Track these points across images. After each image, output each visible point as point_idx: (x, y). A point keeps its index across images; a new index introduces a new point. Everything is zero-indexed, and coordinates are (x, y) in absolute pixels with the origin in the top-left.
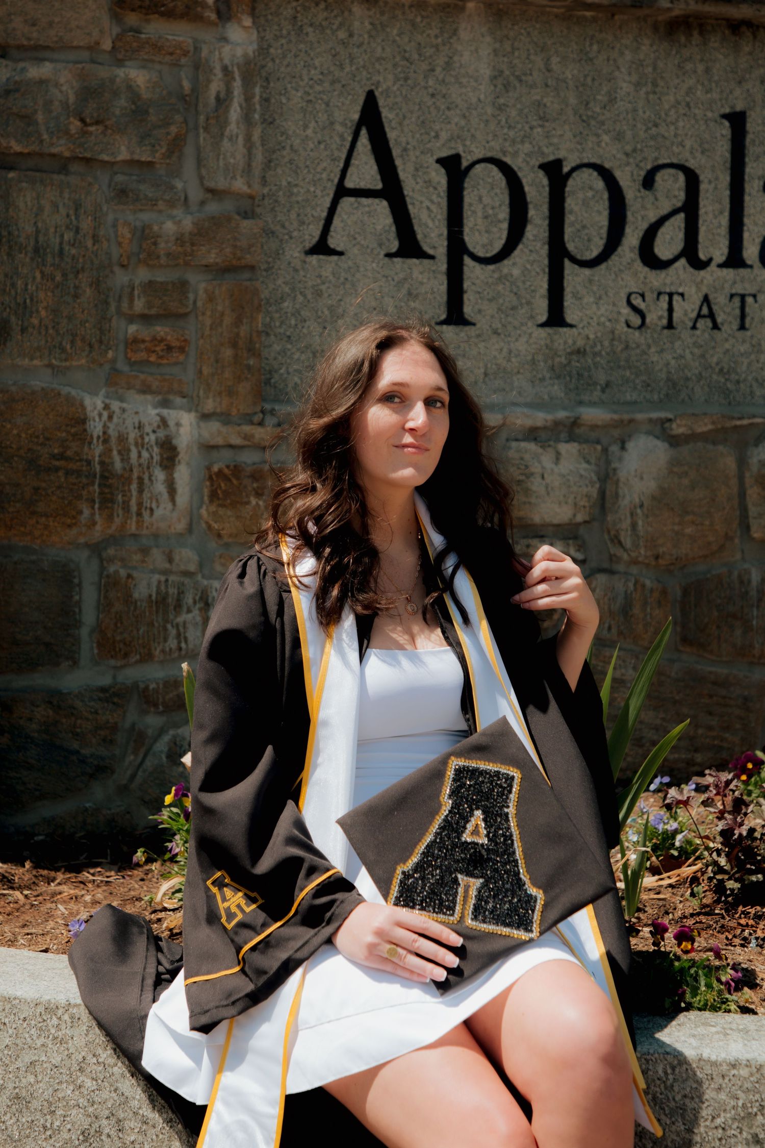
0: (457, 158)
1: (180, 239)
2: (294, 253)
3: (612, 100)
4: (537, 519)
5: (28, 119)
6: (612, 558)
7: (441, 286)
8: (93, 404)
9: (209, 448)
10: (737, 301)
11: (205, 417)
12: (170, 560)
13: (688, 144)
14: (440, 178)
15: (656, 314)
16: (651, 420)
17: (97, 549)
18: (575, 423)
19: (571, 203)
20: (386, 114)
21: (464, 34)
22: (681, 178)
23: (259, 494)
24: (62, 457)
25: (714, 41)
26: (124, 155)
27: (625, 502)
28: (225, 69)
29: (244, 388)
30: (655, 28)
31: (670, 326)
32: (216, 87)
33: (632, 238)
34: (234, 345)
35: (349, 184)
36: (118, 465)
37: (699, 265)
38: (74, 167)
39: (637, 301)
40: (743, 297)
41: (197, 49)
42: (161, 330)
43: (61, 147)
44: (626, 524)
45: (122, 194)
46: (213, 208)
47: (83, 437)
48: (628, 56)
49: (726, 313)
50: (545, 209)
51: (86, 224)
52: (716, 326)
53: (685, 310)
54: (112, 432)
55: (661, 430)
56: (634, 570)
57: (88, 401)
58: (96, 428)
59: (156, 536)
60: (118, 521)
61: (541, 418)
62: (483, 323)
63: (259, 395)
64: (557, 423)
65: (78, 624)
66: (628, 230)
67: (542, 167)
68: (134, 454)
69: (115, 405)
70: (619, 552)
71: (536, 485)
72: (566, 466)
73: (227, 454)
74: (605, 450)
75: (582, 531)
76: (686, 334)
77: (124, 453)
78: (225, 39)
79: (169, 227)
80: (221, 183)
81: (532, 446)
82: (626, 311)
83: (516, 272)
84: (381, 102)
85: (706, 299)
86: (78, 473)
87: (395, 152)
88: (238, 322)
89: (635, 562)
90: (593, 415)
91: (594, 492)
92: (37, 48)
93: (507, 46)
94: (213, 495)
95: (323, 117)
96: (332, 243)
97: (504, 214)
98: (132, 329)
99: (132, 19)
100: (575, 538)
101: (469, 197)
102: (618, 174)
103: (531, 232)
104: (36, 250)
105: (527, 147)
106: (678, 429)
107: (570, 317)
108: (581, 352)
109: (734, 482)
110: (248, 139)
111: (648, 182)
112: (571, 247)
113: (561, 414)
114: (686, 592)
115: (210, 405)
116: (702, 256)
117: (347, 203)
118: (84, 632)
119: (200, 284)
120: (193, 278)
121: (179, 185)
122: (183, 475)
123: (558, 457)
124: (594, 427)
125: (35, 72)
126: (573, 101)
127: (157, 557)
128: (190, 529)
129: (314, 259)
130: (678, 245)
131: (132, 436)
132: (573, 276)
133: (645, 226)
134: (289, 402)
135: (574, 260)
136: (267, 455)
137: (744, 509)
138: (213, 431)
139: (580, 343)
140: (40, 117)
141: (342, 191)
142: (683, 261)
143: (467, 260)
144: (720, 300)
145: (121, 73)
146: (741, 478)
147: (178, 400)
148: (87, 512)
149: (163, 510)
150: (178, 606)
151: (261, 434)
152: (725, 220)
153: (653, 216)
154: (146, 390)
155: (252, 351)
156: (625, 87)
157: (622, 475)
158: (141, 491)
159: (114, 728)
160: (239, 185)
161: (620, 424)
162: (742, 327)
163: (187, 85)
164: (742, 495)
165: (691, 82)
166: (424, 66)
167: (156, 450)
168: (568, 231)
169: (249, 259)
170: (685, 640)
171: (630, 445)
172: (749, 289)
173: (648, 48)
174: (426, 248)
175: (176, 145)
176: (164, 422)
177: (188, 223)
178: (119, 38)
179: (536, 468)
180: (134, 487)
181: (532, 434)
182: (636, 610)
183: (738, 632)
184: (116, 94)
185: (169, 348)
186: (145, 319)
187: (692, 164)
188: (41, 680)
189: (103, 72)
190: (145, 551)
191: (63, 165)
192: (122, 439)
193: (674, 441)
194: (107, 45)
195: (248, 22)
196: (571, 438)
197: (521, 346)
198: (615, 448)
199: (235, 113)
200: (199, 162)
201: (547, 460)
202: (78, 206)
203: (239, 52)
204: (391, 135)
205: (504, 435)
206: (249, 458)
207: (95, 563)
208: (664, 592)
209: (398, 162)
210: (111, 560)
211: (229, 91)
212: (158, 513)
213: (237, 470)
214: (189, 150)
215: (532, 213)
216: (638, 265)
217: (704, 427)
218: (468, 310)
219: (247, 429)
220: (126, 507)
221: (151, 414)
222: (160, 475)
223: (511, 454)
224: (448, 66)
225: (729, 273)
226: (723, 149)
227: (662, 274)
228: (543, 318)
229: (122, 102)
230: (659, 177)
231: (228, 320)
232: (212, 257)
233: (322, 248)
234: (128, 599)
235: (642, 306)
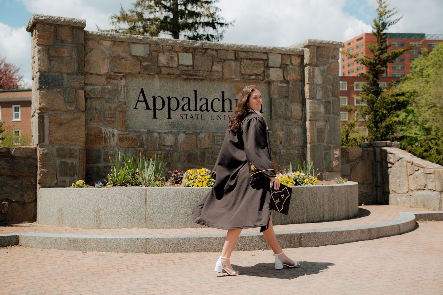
0: (155, 96)
1: (115, 107)
2: (131, 109)
3: (177, 89)
4: (166, 145)
5: (95, 93)
6: (177, 150)
7: (153, 113)
8: (103, 129)
9: (119, 135)
10: (196, 116)
11: (118, 130)
12: (114, 149)
13: (188, 94)
14: (152, 99)
15: (184, 117)
16: (183, 132)
17: (104, 148)
18: (172, 132)
19: (171, 102)
20: (144, 91)
21: (155, 80)
22: (188, 99)
23: (126, 141)
24: (99, 136)
25: (192, 81)
26: (107, 97)
27: (179, 142)
28: (121, 86)
29: (124, 127)
30: (183, 79)
31: (186, 119)
32: (120, 88)
33: (180, 107)
34: (122, 121)
35: (139, 100)
36: (106, 136)
37: (190, 110)
38: (101, 99)
39: (181, 115)
40: (197, 115)
41: (117, 84)
42: (112, 119)
43: (99, 96)
44: (179, 146)
45: (107, 102)
46: (119, 103)
47: (102, 133)
48: (179, 83)
49: (195, 117)
50: (168, 103)
51: (102, 106)
52: (193, 119)
53: (188, 117)
54: (106, 133)
55: (184, 133)
56: (181, 152)
57: (102, 128)
58: (103, 132)
59: (112, 146)
60: (106, 144)
61: (167, 131)
62: (159, 118)
63: (126, 127)
64: (169, 132)
65: (101, 157)
66: (180, 106)
67: (167, 97)
68: (109, 135)
69: (106, 129)
70: (178, 149)
71: (166, 140)
72: (170, 137)
73: (122, 135)
74: (176, 135)
75: (173, 146)
76: (189, 120)
77: (107, 135)
78: (121, 82)
79: (113, 106)
80: (120, 100)
81: (165, 135)
82: (180, 117)
83: (163, 111)
84: (144, 89)
85: (192, 115)
86: (101, 138)
87: (146, 96)
88: (123, 118)
89: (180, 151)
90: (174, 131)
91: (174, 141)
92: (96, 84)
93: (162, 82)
94: (120, 141)
95: (135, 92)
96: (137, 108)
97: (162, 104)
98: (109, 119)
99: (109, 80)
100: (172, 147)
101: (156, 101)
102: (178, 98)
103: (165, 106)
104: (96, 109)
105: (165, 95)
106: (187, 133)
107: (171, 117)
108: (173, 122)
109: (195, 140)
110: (124, 94)
111: (183, 99)
112: (171, 108)
113: (170, 131)
114: (188, 155)
115: (119, 129)
116: (191, 109)
117: (139, 102)
118: (102, 158)
119: (118, 113)
120: (116, 112)
121: (115, 100)
122: (115, 138)
123: (169, 136)
124: (174, 132)
125: (96, 87)
126: (171, 89)
127: (112, 149)
128: (116, 145)
129: (134, 110)
130: (187, 108)
131: (108, 133)
132: (172, 112)
133: (182, 105)
134: (130, 128)
135: (172, 110)
136: (128, 136)
137: (197, 144)
138: (120, 132)
139: (173, 121)
140: (96, 93)
141: (138, 101)
142: (188, 110)
143: (156, 110)
144: (194, 115)
145: (107, 87)
146: (196, 139)
147: (115, 128)
148: (102, 143)
149: (113, 142)
150: (115, 155)
151: (126, 133)
152: (194, 104)
153: (183, 104)
154: (110, 127)
155: (125, 122)
156: (179, 87)
157: (178, 139)
158: (109, 140)
159: (106, 171)
160: (123, 100)
161: (178, 132)
162: (197, 119)
163: (116, 88)
164: (197, 142)
165: (188, 86)
166: (150, 85)
167: (112, 135)
168: (171, 106)
169: (125, 110)
170: (188, 162)
171: (180, 135)
172: (198, 114)
173: (182, 82)
174: (150, 108)
175: (114, 96)
176: (113, 131)
177: (116, 105)
178: (107, 82)
179: (166, 138)
180: (109, 139)
181: (165, 133)
182: (181, 157)
183: (196, 161)
184: (106, 89)
185: (114, 121)
186: (110, 118)
187: (189, 97)
188: (96, 165)
189: (105, 87)
190: (110, 148)
191: (99, 98)
192: (107, 133)
193: (186, 134)
194: (105, 83)
195: (124, 80)
196: (171, 134)
197: (164, 121)
198: (177, 135)
199: (122, 91)
200: (118, 98)
201: (167, 137)
202: (101, 104)
203: (123, 84)
204: (145, 94)
205: (161, 133)
206: (125, 136)
207: (103, 150)
208: (185, 155)
209: (146, 97)
210: (106, 149)
211: (121, 89)
212: (112, 143)
213: (123, 137)
214: (116, 96)
215: (166, 103)
216: (181, 110)
217: (191, 132)
218: (156, 116)
219: (124, 132)
220: (107, 142)
221: (111, 130)
222: (112, 138)
223: (162, 136)
224: (153, 85)
225: (195, 112)
226: (194, 95)
227: (185, 112)
228: (168, 118)
229: (107, 90)
230: (184, 99)
231: (121, 118)
232: (119, 110)
233: (135, 108)
234: (108, 154)
235: (182, 116)
